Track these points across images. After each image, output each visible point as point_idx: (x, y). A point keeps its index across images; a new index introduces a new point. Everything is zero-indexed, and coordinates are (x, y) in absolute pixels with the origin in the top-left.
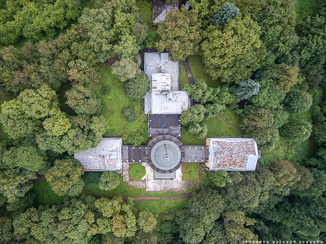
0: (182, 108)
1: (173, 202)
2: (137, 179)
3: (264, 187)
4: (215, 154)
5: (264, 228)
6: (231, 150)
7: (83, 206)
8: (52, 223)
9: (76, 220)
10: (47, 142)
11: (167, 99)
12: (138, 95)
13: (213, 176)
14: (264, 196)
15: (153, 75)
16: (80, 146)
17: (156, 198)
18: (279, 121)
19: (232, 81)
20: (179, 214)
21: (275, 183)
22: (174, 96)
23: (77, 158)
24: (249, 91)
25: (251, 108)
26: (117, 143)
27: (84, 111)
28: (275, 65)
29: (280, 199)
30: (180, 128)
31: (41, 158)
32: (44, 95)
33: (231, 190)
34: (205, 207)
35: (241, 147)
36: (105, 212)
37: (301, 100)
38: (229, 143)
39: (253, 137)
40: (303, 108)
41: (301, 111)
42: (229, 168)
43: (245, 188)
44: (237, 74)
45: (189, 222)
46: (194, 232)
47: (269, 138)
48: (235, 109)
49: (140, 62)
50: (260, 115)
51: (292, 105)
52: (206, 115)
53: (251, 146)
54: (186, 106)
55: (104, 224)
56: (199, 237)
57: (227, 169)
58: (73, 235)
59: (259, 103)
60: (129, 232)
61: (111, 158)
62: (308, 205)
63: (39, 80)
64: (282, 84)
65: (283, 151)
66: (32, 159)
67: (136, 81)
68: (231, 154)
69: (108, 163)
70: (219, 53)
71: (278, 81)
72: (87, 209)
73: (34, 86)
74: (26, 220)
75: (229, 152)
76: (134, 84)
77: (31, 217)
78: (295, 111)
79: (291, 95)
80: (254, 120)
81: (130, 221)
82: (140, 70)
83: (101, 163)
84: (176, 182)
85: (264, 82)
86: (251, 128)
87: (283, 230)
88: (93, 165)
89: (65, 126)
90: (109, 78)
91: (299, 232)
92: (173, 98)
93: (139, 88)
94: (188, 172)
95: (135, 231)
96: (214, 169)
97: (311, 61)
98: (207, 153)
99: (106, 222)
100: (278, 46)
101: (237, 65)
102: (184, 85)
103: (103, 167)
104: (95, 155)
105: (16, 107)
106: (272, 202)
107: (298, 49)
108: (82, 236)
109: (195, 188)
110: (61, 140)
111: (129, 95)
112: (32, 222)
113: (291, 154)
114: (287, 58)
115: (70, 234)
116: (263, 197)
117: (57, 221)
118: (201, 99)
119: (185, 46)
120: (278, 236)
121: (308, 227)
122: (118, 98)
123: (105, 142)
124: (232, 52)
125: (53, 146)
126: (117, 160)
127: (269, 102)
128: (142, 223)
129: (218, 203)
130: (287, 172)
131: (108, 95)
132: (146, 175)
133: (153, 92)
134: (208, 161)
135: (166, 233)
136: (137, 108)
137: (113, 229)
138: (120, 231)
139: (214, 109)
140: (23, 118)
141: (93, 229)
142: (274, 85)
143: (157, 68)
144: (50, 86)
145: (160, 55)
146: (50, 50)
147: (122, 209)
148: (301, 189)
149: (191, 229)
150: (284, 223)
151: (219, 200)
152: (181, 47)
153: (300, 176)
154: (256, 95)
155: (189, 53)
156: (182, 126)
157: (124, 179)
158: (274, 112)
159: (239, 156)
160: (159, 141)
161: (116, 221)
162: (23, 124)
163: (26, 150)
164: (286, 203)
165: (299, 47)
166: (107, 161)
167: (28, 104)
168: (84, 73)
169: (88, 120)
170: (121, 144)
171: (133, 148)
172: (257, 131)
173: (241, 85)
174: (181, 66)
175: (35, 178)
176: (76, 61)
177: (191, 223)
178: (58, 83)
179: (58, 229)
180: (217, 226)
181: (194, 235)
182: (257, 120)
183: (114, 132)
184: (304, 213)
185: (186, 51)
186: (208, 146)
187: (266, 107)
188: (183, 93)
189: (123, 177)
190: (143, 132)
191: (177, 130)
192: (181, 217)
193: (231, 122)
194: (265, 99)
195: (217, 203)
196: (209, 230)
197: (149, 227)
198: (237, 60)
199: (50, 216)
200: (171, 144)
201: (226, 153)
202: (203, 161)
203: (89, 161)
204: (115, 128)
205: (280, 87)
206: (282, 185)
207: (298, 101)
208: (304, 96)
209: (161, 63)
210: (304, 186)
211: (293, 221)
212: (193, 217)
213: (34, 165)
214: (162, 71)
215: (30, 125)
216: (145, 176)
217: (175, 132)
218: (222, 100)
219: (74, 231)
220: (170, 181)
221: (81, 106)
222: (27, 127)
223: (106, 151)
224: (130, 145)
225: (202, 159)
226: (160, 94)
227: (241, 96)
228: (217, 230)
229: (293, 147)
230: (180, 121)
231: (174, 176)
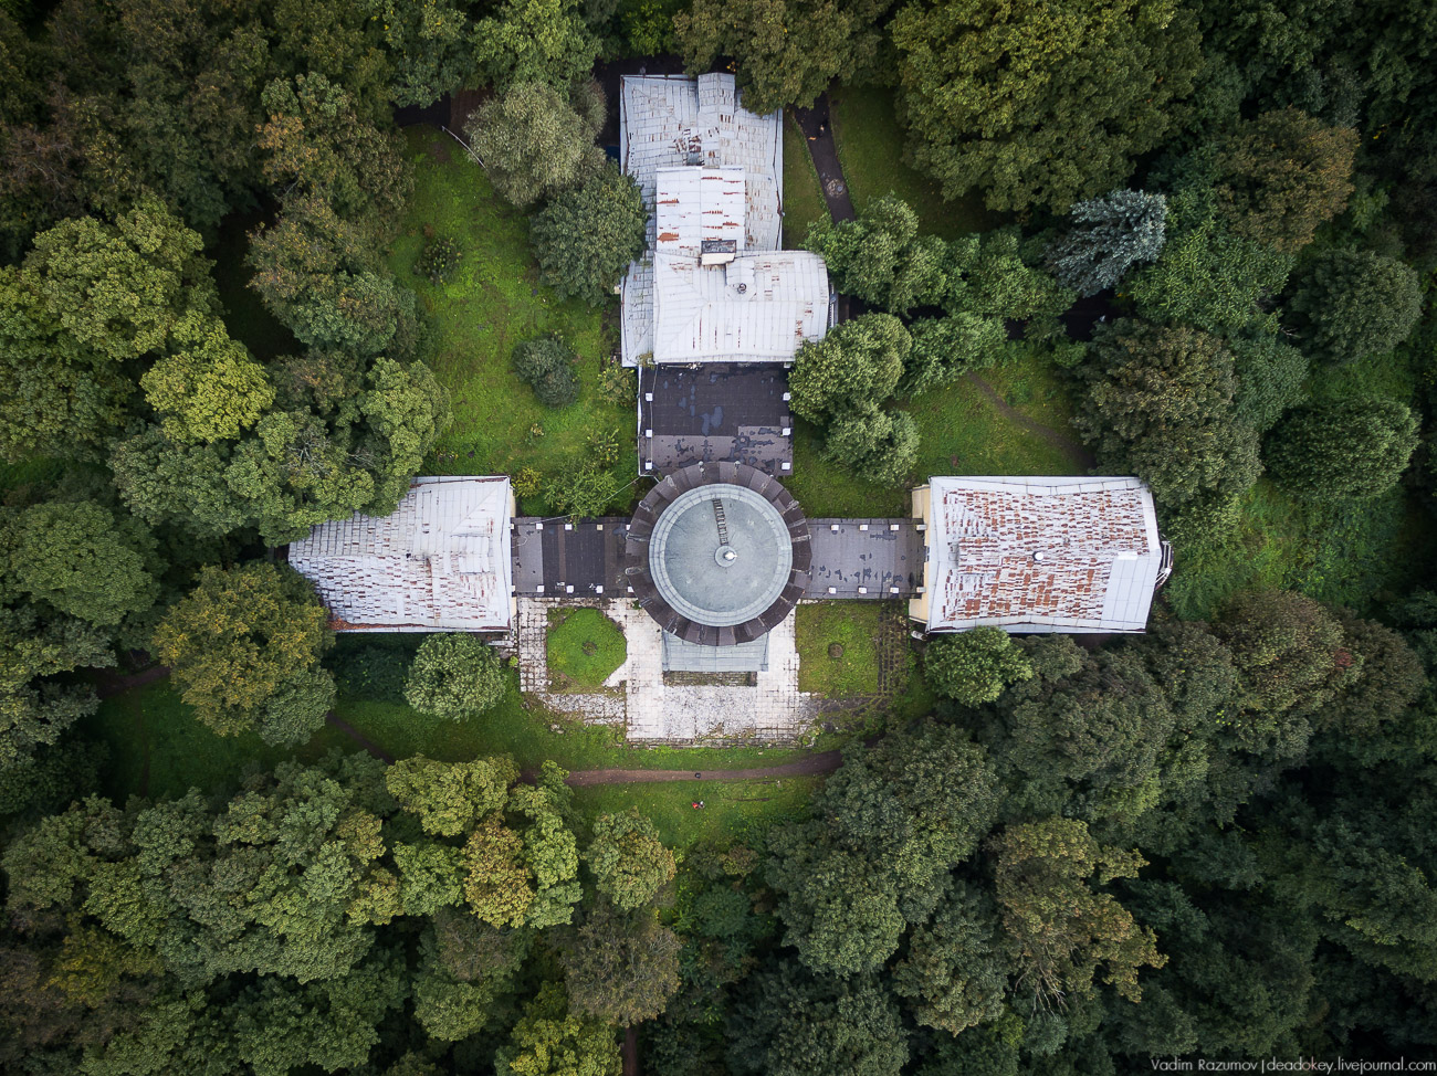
0: (799, 333)
1: (754, 794)
2: (586, 683)
3: (1184, 712)
4: (955, 551)
5: (1184, 916)
6: (1028, 533)
7: (332, 786)
8: (184, 858)
9: (296, 845)
10: (161, 470)
11: (729, 290)
12: (588, 269)
13: (943, 656)
14: (1185, 760)
15: (660, 178)
16: (318, 494)
17: (674, 775)
18: (1259, 391)
19: (1038, 203)
20: (781, 840)
21: (1240, 695)
22: (760, 276)
23: (304, 568)
24: (1116, 242)
25: (1128, 333)
26: (490, 501)
27: (334, 328)
28: (1239, 124)
29: (1265, 782)
30: (787, 432)
31: (137, 557)
32: (150, 244)
33: (1029, 716)
34: (905, 800)
35: (1078, 518)
36: (431, 810)
37: (1367, 294)
38: (1022, 501)
39: (1135, 471)
40: (1378, 330)
41: (1367, 347)
42: (1022, 618)
43: (1096, 701)
44: (1060, 163)
45: (830, 870)
46: (850, 916)
47: (1215, 465)
48: (1050, 347)
49: (599, 111)
50: (1169, 360)
51: (1324, 318)
52: (913, 366)
53: (1124, 513)
54: (815, 320)
55: (428, 869)
56: (878, 937)
57: (1009, 622)
58: (285, 912)
59: (1165, 301)
60: (546, 905)
61: (463, 570)
62: (1397, 805)
63: (124, 172)
64: (1277, 205)
65: (1280, 552)
66: (90, 558)
67: (581, 198)
68: (1029, 550)
69: (450, 593)
70: (975, 54)
71: (1258, 192)
72: (347, 802)
73: (103, 205)
74: (64, 845)
75: (1022, 542)
76: (569, 215)
77: (89, 833)
78: (1337, 349)
79: (1319, 272)
80: (1140, 385)
81: (551, 853)
82: (601, 151)
83: (414, 594)
84: (771, 699)
85: (1188, 199)
86: (1128, 430)
87: (1274, 925)
88: (377, 604)
89: (245, 394)
90: (457, 201)
91: (1355, 924)
92: (755, 283)
93: (594, 232)
94: (825, 649)
95: (572, 904)
96: (949, 624)
97: (1417, 112)
98: (916, 551)
99: (439, 856)
100: (1258, 27)
101: (1062, 115)
102: (810, 224)
103: (424, 611)
104: (385, 552)
105: (15, 300)
106: (1225, 793)
107: (1352, 47)
108: (323, 924)
109: (860, 725)
110: (230, 464)
111: (550, 275)
112: (92, 852)
113: (1318, 569)
114: (1301, 86)
115: (268, 908)
116: (1181, 769)
117: (207, 847)
118: (888, 286)
119: (812, 29)
120: (1253, 952)
121: (1398, 896)
122: (497, 294)
123: (435, 494)
124: (1035, 43)
125: (190, 492)
126: (491, 581)
127: (1211, 295)
128: (606, 861)
129: (966, 780)
130: (1296, 638)
131: (450, 281)
132: (628, 662)
133: (661, 256)
134: (919, 590)
135: (720, 939)
136: (588, 343)
137: (470, 889)
138: (501, 895)
139: (948, 340)
140: (52, 361)
141: (376, 891)
142: (1238, 211)
143: (678, 146)
144: (175, 207)
145: (696, 87)
146: (178, 24)
147: (512, 806)
148: (1363, 724)
149: (839, 900)
150: (1282, 889)
151: (973, 767)
152: (794, 33)
153: (1362, 659)
154: (1150, 263)
155: (831, 66)
156: (798, 423)
157: (523, 682)
158: (1237, 344)
159: (1068, 556)
160: (685, 486)
161: (483, 852)
162: (52, 386)
163: (66, 514)
164: (1294, 800)
165: (1360, 33)
166: (444, 582)
167: (72, 282)
168: (337, 148)
169: (353, 378)
170: (510, 510)
171: (568, 527)
172: (1156, 440)
173: (1077, 216)
174: (796, 142)
175: (109, 661)
176: (299, 82)
177: (838, 872)
178: (214, 200)
179: (212, 885)
180: (963, 894)
181: (851, 926)
182: (1153, 383)
183: (477, 456)
184: (1376, 839)
185: (819, 54)
186: (921, 521)
187: (1200, 319)
188: (805, 262)
189: (517, 671)
190: (613, 457)
191: (776, 442)
192: (793, 855)
193: (1031, 411)
194: (1191, 282)
195: (961, 779)
196: (923, 908)
197: (638, 879)
198: (1059, 89)
199: (177, 826)
200: (745, 501)
201: (1004, 545)
202: (895, 590)
203: (359, 582)
204: (484, 438)
205: (1268, 219)
206: (1272, 705)
207: (1353, 296)
208: (1380, 273)
209: (700, 122)
210: (1379, 708)
211: (1325, 878)
212: (849, 849)
213: (100, 590)
214: (705, 156)
215: (81, 395)
216: (621, 670)
217: (766, 453)
218: (987, 295)
219: (290, 896)
220: (740, 692)
221: (322, 302)
222: (69, 403)
223: (441, 535)
224: (552, 515)
225: (891, 580)
226: (695, 265)
227: (1082, 273)
228: (963, 913)
229: (1326, 534)
230: (787, 397)
231: (760, 661)
